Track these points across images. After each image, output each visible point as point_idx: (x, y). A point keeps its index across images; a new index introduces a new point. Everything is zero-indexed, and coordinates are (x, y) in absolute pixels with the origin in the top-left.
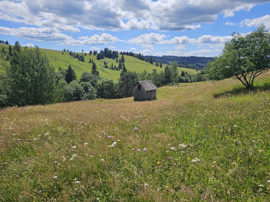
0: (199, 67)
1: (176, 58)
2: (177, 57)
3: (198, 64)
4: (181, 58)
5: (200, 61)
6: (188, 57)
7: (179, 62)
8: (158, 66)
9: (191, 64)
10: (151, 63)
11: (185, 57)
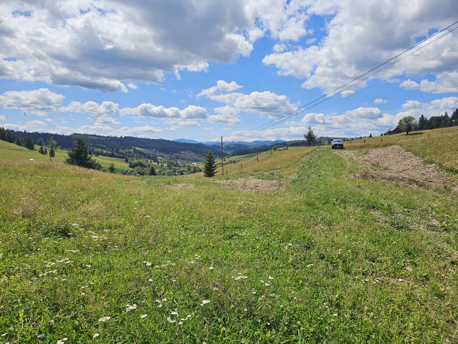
0: (138, 155)
1: (100, 138)
2: (101, 136)
3: (137, 150)
4: (107, 139)
5: (141, 145)
6: (121, 137)
7: (103, 145)
8: (46, 153)
9: (126, 150)
10: (30, 147)
11: (116, 137)
